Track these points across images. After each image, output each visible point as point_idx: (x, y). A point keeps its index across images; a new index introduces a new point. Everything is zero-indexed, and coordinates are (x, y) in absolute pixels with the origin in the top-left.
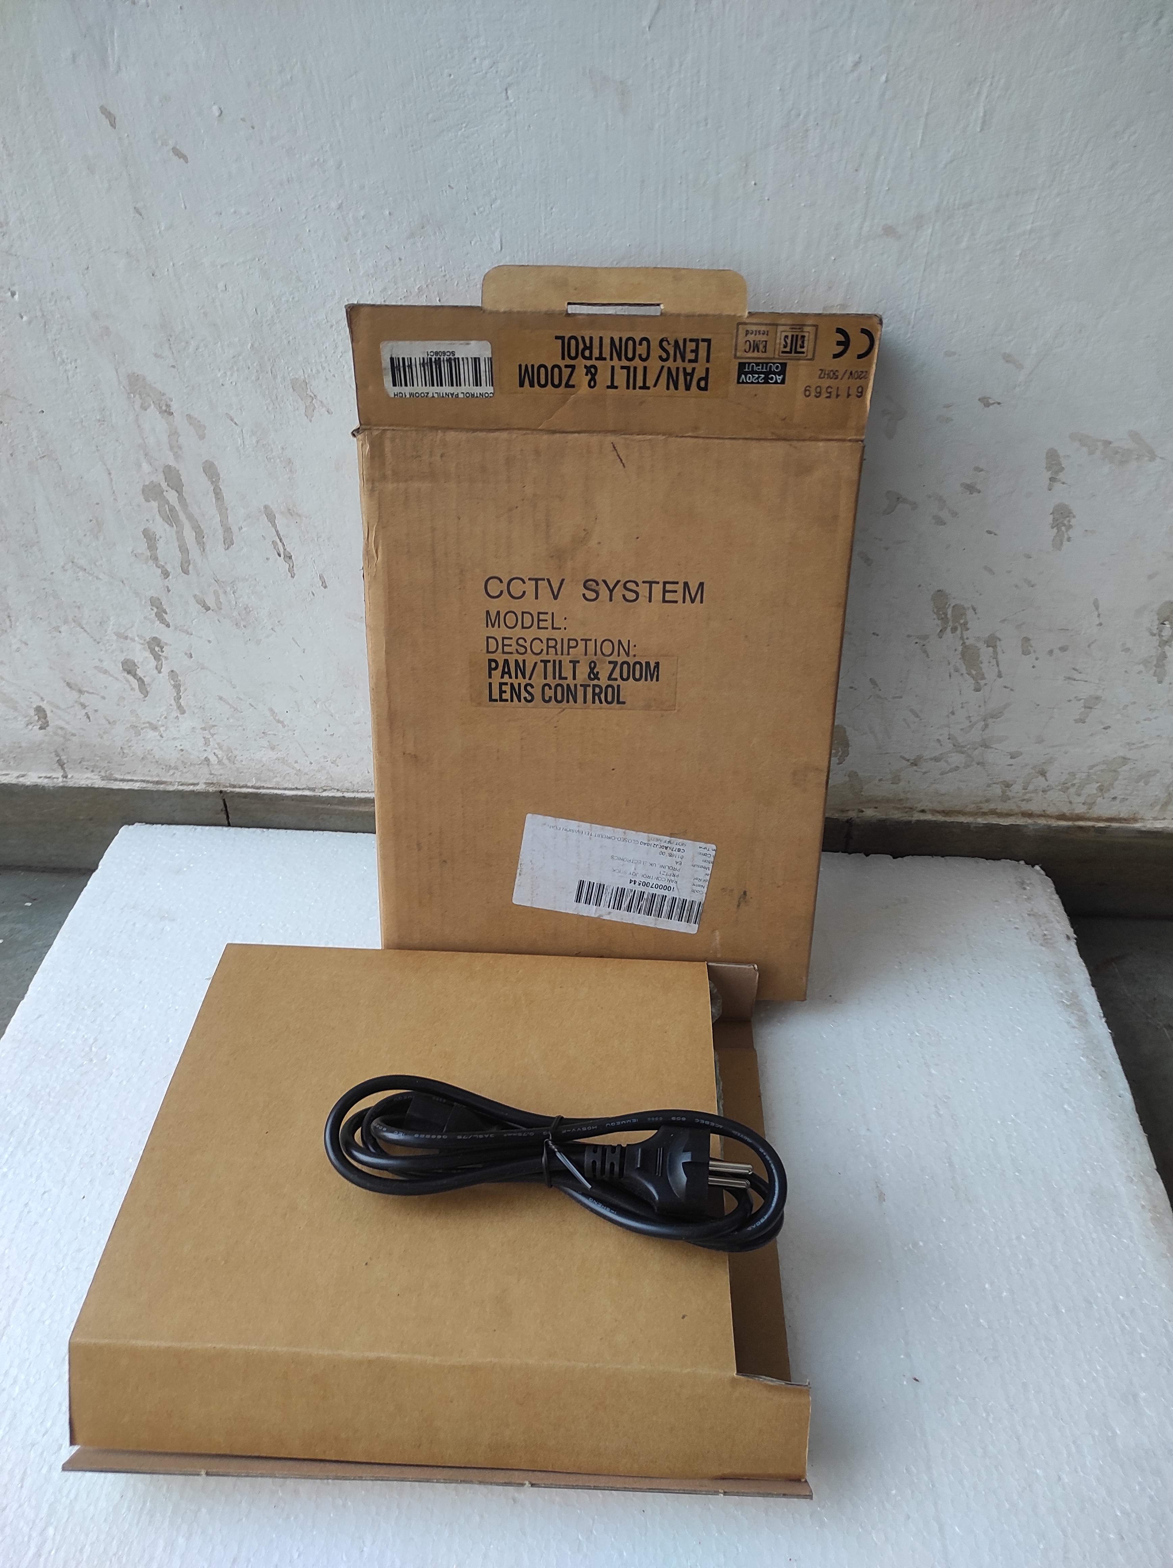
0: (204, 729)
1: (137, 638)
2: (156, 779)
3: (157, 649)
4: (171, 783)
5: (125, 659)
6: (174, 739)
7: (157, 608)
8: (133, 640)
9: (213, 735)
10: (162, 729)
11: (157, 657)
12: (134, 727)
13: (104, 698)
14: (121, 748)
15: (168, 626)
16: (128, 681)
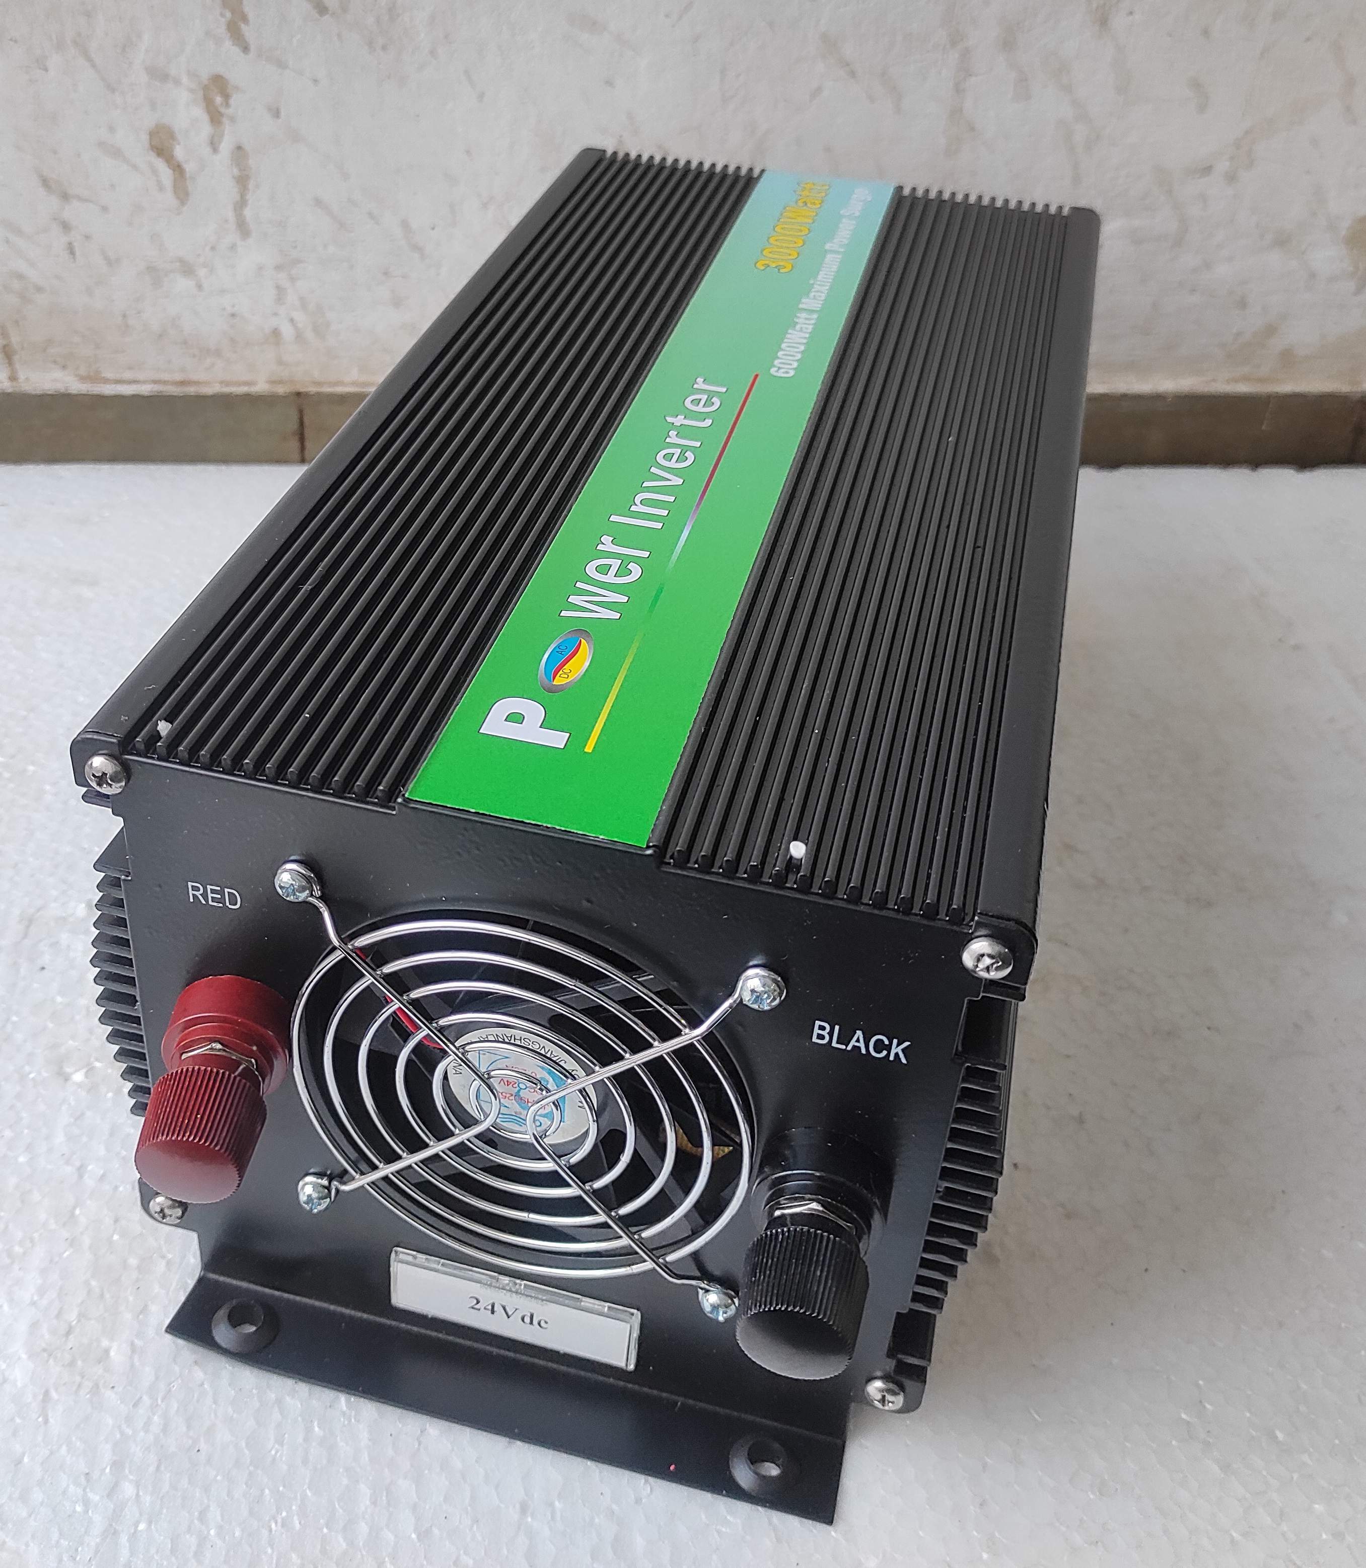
0: (278, 268)
1: (185, 80)
2: (178, 377)
3: (219, 100)
4: (206, 383)
5: (157, 126)
6: (223, 291)
7: (233, 12)
8: (177, 82)
9: (293, 279)
10: (202, 272)
11: (215, 118)
12: (151, 269)
13: (105, 209)
14: (124, 316)
15: (246, 49)
16: (155, 172)
